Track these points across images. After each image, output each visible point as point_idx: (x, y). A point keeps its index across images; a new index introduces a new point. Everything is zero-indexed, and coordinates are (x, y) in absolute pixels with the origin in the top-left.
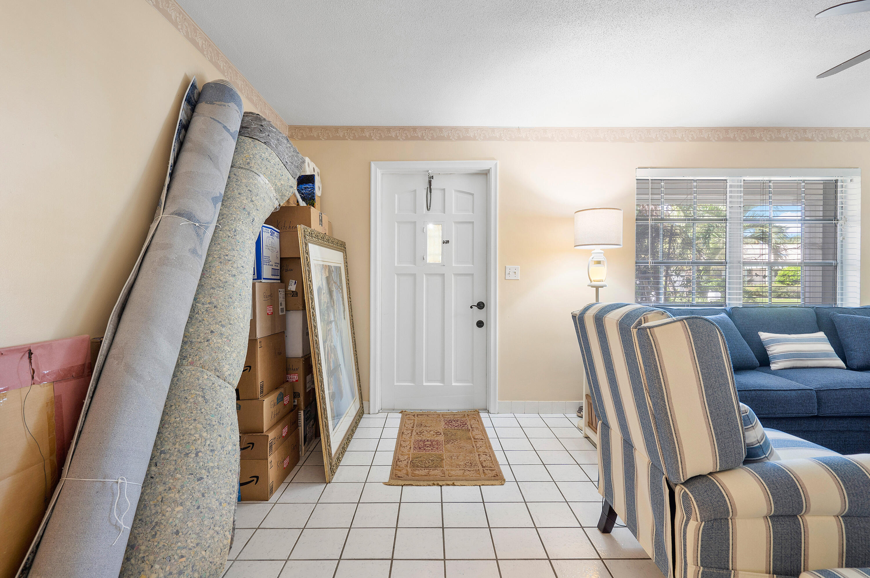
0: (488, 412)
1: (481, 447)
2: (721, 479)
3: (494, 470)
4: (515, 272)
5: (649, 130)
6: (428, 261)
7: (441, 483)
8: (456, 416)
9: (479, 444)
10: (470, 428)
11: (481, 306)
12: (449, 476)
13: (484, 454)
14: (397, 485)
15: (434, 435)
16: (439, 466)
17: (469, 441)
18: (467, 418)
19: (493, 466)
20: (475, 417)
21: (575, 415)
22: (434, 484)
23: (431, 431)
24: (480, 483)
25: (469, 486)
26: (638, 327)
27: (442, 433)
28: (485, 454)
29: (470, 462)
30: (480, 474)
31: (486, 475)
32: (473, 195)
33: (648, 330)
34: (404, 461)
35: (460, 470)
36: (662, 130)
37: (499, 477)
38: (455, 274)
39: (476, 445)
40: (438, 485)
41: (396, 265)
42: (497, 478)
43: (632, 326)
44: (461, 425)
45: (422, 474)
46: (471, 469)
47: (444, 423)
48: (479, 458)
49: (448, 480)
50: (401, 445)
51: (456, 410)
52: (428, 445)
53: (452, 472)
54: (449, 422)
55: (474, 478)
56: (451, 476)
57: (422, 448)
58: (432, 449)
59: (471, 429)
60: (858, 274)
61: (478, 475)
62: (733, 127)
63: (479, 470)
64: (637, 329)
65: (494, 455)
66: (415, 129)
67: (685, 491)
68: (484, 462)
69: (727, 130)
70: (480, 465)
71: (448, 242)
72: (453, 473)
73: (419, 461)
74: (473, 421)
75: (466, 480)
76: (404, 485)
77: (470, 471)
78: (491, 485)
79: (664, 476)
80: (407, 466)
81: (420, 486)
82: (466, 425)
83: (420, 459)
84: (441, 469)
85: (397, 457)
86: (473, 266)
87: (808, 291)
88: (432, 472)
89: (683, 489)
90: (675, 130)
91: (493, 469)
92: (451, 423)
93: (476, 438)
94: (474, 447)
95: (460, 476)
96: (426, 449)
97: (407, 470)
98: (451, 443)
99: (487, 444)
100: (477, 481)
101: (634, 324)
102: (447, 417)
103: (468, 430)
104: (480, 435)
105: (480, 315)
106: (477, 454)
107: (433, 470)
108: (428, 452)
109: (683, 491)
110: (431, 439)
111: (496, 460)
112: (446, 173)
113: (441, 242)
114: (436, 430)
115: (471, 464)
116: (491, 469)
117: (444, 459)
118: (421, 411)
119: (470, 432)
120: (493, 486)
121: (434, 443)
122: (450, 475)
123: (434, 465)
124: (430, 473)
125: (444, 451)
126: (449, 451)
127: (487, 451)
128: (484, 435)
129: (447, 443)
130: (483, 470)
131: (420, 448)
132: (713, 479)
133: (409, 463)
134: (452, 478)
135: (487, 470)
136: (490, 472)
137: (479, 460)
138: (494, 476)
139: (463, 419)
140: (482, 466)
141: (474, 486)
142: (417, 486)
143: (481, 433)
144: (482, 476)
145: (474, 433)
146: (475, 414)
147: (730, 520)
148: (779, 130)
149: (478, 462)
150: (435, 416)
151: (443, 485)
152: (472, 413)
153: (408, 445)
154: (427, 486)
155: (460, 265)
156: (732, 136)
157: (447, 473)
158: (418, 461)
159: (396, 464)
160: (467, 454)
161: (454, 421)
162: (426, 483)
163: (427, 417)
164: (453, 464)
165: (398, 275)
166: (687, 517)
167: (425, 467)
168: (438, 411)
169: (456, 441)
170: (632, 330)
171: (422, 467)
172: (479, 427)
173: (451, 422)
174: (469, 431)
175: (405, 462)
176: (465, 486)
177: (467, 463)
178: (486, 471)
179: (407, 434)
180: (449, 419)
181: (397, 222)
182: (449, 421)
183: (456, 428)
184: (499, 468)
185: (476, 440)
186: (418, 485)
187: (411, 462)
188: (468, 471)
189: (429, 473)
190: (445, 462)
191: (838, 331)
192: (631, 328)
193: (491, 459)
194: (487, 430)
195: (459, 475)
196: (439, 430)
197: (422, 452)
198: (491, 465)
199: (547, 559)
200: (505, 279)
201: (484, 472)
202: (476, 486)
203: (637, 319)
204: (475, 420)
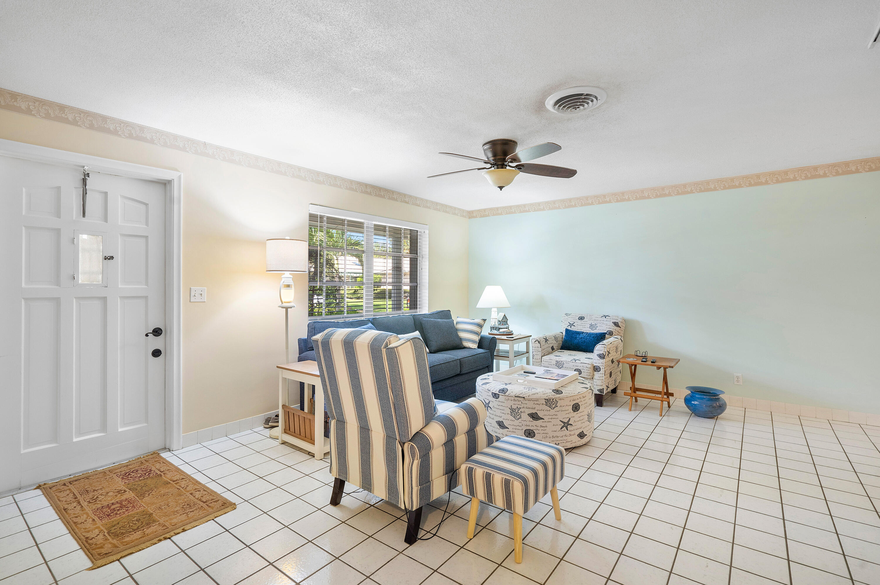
0: (170, 450)
1: (187, 486)
2: (426, 431)
3: (219, 500)
4: (201, 294)
5: (318, 173)
6: (80, 282)
7: (168, 535)
8: (131, 467)
9: (183, 484)
10: (159, 473)
11: (157, 332)
12: (173, 526)
13: (196, 491)
14: (110, 563)
15: (116, 496)
16: (151, 522)
17: (169, 485)
18: (147, 464)
19: (215, 498)
20: (157, 459)
21: (262, 428)
22: (160, 540)
23: (108, 493)
24: (212, 516)
25: (201, 524)
26: (387, 348)
27: (127, 490)
28: (198, 491)
29: (186, 504)
30: (206, 510)
31: (213, 507)
32: (146, 205)
33: (395, 349)
34: (97, 536)
35: (181, 515)
36: (328, 176)
37: (228, 504)
38: (121, 297)
39: (180, 486)
40: (165, 538)
41: (23, 285)
42: (226, 505)
43: (382, 347)
44: (145, 474)
45: (136, 538)
46: (193, 509)
47: (120, 479)
48: (194, 497)
49: (174, 530)
50: (75, 523)
51: (127, 460)
52: (118, 508)
53: (173, 521)
54: (126, 476)
55: (202, 515)
56: (175, 525)
57: (112, 514)
58: (127, 510)
59: (162, 474)
60: (427, 291)
61: (205, 511)
62: (370, 185)
63: (202, 507)
64: (386, 349)
65: (208, 488)
66: (62, 108)
67: (411, 444)
68: (202, 498)
69: (366, 185)
70: (199, 502)
71: (112, 258)
72: (175, 521)
73: (120, 528)
74: (158, 466)
75: (195, 521)
76: (121, 558)
77: (193, 512)
78: (224, 514)
79: (397, 440)
80: (107, 539)
81: (143, 549)
82: (153, 472)
83: (119, 526)
84: (157, 523)
85: (83, 537)
86: (147, 287)
87: (399, 300)
88: (148, 531)
89: (410, 444)
90: (336, 178)
91: (216, 500)
92: (130, 476)
93: (175, 480)
94: (179, 489)
95: (186, 520)
96: (118, 513)
97: (111, 543)
98: (147, 495)
99: (192, 481)
100: (208, 517)
101: (383, 345)
102: (118, 471)
103: (158, 475)
104: (178, 476)
105: (157, 343)
106: (188, 494)
107: (148, 528)
108: (124, 515)
109: (410, 445)
110: (117, 500)
111: (213, 491)
112: (109, 173)
113: (101, 258)
114: (116, 490)
115: (189, 505)
116: (214, 500)
117: (152, 514)
118: (72, 477)
119: (163, 477)
120: (226, 514)
121: (123, 503)
122: (173, 524)
123: (144, 524)
124: (146, 533)
125: (145, 506)
126: (153, 504)
127: (197, 487)
128: (182, 473)
129: (142, 497)
130: (208, 505)
131: (108, 516)
132: (422, 432)
133: (107, 535)
134: (178, 526)
135: (211, 503)
136: (215, 503)
137: (196, 498)
138: (223, 505)
139: (142, 467)
140: (202, 501)
141: (207, 523)
142: (138, 551)
143: (177, 473)
144: (209, 510)
145: (168, 476)
146: (155, 455)
147: (430, 453)
148: (393, 192)
149: (196, 500)
150: (101, 475)
151: (172, 536)
152: (149, 457)
153: (87, 518)
154: (152, 546)
155: (131, 287)
156: (369, 190)
157: (167, 524)
158: (118, 529)
159: (89, 544)
160: (177, 498)
161: (132, 472)
162: (148, 544)
163: (87, 480)
164: (167, 513)
165: (26, 299)
166: (412, 459)
167: (134, 530)
168: (98, 469)
169: (153, 490)
170: (382, 349)
171: (130, 532)
172: (170, 468)
173: (129, 474)
174: (161, 476)
175: (101, 536)
176: (197, 527)
177: (183, 506)
178: (210, 505)
179: (73, 508)
180: (124, 472)
181: (25, 226)
182: (126, 474)
183: (141, 479)
184: (222, 497)
185: (176, 482)
186: (141, 550)
187: (108, 533)
188: (191, 512)
189: (144, 534)
190: (156, 515)
191: (424, 329)
192: (382, 348)
193: (208, 493)
194: (181, 467)
195: (183, 520)
196: (119, 488)
197: (115, 518)
198: (211, 497)
199: (309, 542)
200: (190, 302)
201: (209, 507)
202: (209, 522)
203: (384, 342)
204: (159, 463)
